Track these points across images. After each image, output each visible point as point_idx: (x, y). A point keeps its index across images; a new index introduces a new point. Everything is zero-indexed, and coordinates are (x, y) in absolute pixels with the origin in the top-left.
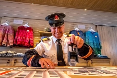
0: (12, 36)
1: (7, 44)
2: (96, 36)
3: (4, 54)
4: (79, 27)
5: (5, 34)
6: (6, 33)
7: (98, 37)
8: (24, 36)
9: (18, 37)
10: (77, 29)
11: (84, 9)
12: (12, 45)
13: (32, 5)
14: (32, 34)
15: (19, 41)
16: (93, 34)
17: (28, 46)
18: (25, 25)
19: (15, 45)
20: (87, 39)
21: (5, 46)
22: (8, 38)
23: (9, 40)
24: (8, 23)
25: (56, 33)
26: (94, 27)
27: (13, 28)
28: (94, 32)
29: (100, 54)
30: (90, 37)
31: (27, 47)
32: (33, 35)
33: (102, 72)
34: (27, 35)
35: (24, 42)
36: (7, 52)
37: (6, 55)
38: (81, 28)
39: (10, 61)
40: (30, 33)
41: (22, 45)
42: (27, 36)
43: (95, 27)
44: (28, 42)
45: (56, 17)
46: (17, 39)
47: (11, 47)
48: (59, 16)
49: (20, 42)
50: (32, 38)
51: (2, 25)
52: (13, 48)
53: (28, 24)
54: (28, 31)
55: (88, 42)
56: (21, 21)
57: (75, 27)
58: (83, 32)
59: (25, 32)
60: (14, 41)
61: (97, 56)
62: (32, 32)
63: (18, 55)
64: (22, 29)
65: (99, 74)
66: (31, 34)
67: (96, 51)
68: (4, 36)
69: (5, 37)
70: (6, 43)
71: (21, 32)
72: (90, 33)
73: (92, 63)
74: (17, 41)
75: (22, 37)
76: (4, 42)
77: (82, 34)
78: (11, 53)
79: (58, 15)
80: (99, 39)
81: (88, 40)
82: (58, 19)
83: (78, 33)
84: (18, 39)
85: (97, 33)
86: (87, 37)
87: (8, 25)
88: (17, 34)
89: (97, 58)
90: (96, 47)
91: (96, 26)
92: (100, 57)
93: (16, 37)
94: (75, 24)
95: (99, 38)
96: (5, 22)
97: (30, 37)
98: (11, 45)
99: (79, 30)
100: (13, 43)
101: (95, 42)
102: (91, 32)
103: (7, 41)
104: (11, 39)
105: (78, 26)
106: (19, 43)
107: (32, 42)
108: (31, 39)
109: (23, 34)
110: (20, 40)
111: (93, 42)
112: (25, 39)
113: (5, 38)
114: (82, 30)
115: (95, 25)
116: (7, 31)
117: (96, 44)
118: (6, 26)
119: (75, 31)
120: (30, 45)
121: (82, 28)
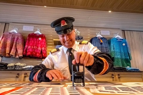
0: (22, 45)
1: (16, 54)
2: (124, 44)
3: (12, 67)
4: (102, 34)
5: (13, 43)
6: (15, 41)
7: (126, 45)
8: (36, 46)
9: (28, 46)
10: (99, 36)
11: (108, 11)
12: (22, 56)
13: (45, 8)
14: (45, 42)
15: (29, 51)
16: (120, 42)
17: (40, 57)
18: (37, 31)
19: (25, 56)
20: (112, 47)
21: (13, 58)
22: (17, 47)
23: (18, 50)
24: (16, 30)
25: (65, 42)
26: (121, 32)
27: (22, 36)
28: (121, 39)
29: (129, 67)
30: (116, 45)
31: (39, 59)
32: (45, 44)
33: (135, 90)
34: (38, 44)
35: (35, 52)
36: (16, 64)
37: (15, 67)
38: (104, 35)
39: (19, 75)
40: (43, 41)
41: (33, 55)
42: (38, 46)
43: (123, 33)
44: (40, 52)
45: (63, 22)
46: (27, 49)
47: (20, 58)
48: (66, 21)
49: (31, 52)
50: (45, 48)
51: (9, 33)
52: (23, 59)
53: (40, 31)
54: (40, 39)
55: (114, 52)
56: (31, 27)
57: (96, 33)
58: (107, 39)
59: (37, 40)
60: (23, 51)
61: (126, 69)
62: (44, 40)
63: (29, 68)
64: (33, 36)
65: (132, 92)
66: (43, 43)
67: (124, 62)
68: (12, 45)
69: (14, 46)
70: (14, 54)
71: (31, 41)
72: (116, 40)
73: (119, 78)
74: (28, 51)
75: (33, 47)
76: (13, 53)
77: (105, 41)
78: (20, 65)
79: (65, 19)
80: (127, 48)
81: (114, 49)
82: (66, 24)
83: (101, 40)
84: (29, 49)
85: (125, 40)
86: (112, 45)
87: (17, 32)
88: (27, 43)
89: (125, 72)
90: (124, 58)
91: (124, 31)
92: (129, 70)
93: (26, 46)
94: (97, 29)
95: (128, 46)
96: (13, 29)
97: (43, 46)
98: (20, 56)
99: (102, 37)
100: (23, 53)
101: (122, 51)
102: (117, 38)
103: (15, 51)
104: (20, 49)
105: (100, 32)
106: (29, 53)
107: (45, 52)
108: (43, 49)
109: (34, 43)
110: (31, 50)
111: (119, 51)
112: (37, 48)
113: (13, 48)
114: (106, 36)
115: (122, 30)
116: (16, 39)
117: (125, 54)
118: (14, 34)
119: (97, 37)
120: (42, 55)
121: (106, 35)
